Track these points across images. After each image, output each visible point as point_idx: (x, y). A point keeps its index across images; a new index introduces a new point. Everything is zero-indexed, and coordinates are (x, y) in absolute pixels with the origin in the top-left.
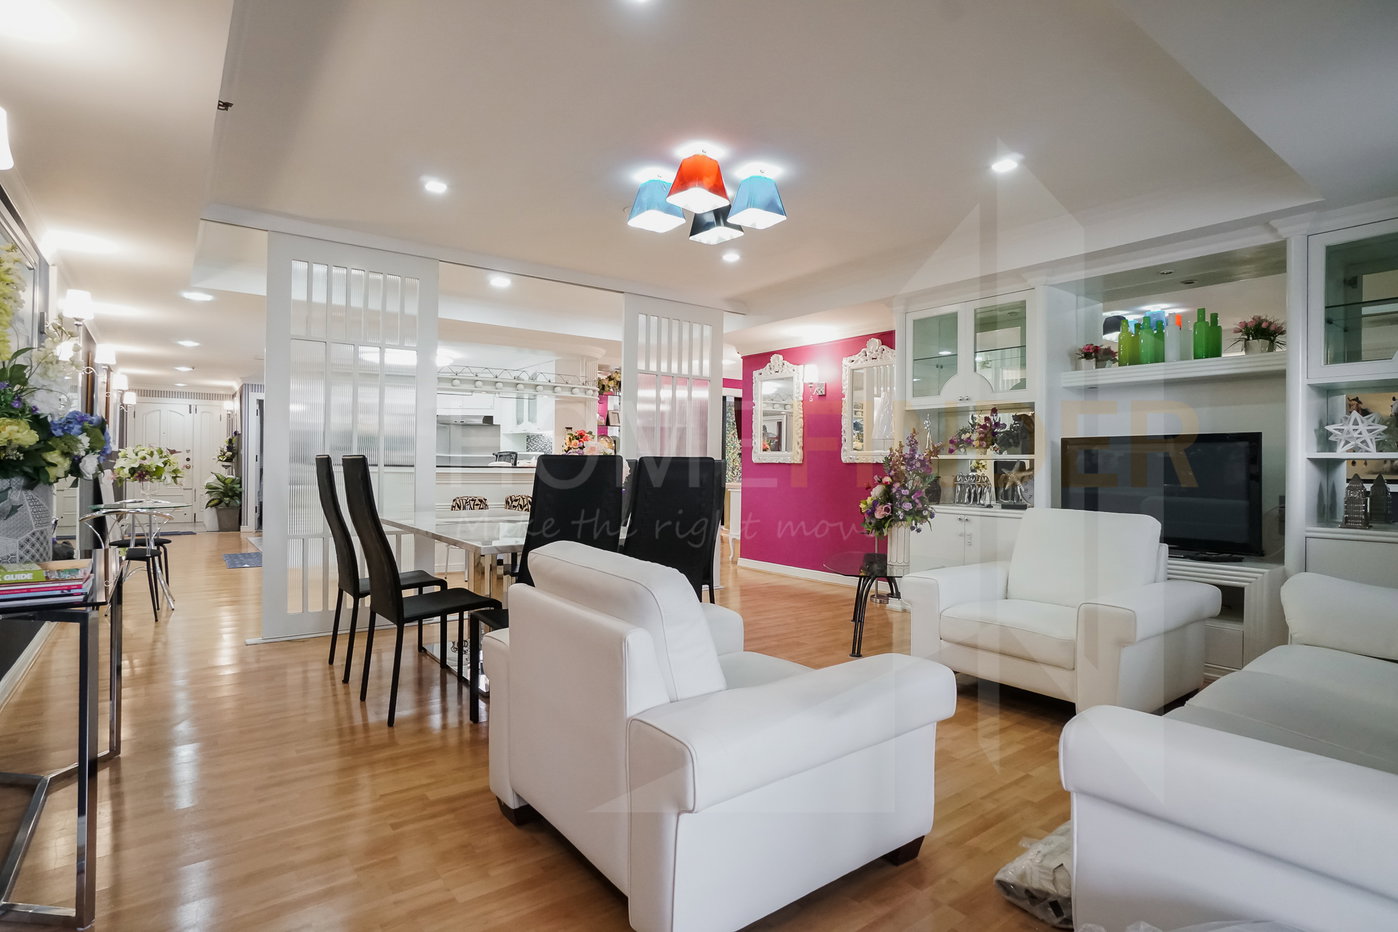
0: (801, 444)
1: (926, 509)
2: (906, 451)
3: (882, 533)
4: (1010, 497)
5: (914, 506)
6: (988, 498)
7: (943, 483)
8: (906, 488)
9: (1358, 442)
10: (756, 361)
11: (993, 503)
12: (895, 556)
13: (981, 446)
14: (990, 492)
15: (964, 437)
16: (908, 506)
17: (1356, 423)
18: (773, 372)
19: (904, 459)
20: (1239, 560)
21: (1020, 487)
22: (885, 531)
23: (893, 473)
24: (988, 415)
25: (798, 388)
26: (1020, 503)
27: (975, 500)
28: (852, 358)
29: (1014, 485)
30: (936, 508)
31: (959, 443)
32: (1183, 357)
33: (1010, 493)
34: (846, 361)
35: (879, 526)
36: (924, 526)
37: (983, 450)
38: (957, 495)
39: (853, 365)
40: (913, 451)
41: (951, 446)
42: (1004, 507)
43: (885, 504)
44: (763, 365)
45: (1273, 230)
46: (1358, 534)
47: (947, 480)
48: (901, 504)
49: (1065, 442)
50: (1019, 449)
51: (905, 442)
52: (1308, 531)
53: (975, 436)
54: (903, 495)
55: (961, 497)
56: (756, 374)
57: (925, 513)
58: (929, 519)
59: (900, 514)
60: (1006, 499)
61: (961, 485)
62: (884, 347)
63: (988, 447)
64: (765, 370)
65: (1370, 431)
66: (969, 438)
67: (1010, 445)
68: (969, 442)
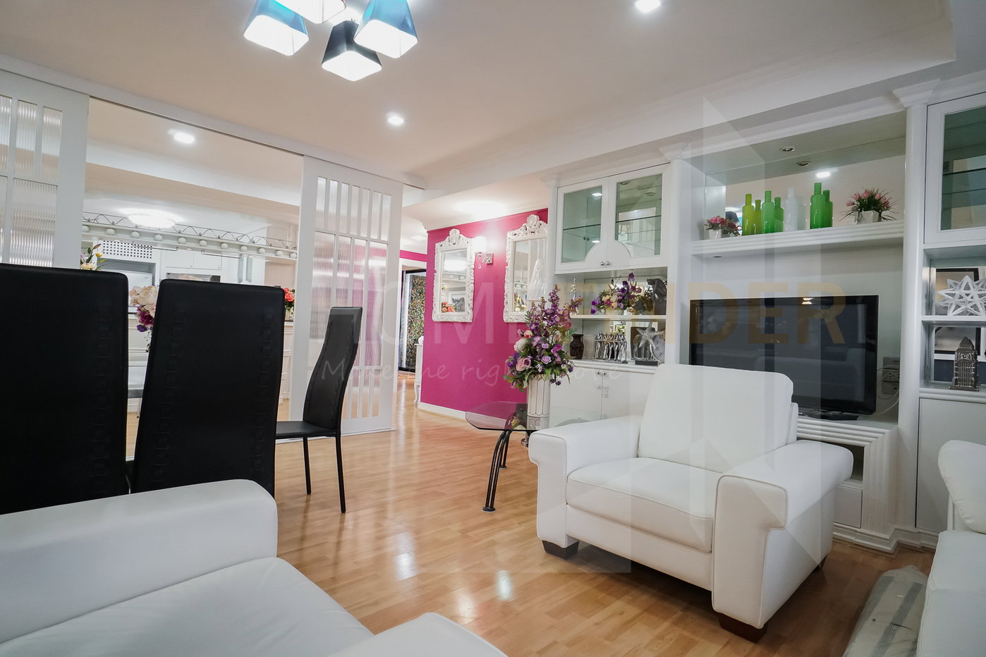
0: (471, 306)
1: (564, 363)
2: (548, 306)
3: (521, 385)
4: (643, 355)
5: (553, 360)
6: (624, 355)
7: (587, 342)
8: (546, 342)
9: (969, 306)
10: (438, 235)
11: (627, 360)
12: (534, 407)
13: (619, 307)
14: (625, 349)
15: (604, 299)
16: (547, 360)
17: (967, 288)
18: (451, 244)
19: (547, 314)
20: (854, 418)
21: (652, 344)
22: (525, 383)
23: (533, 327)
24: (626, 279)
25: (471, 258)
26: (651, 360)
27: (613, 357)
28: (515, 232)
29: (647, 344)
30: (575, 362)
31: (600, 304)
32: (801, 227)
33: (643, 351)
34: (510, 234)
35: (520, 378)
36: (563, 379)
37: (620, 311)
38: (597, 351)
39: (516, 238)
40: (555, 306)
41: (594, 308)
42: (638, 363)
43: (525, 356)
44: (443, 238)
45: (895, 100)
46: (972, 396)
47: (589, 338)
48: (541, 358)
49: (693, 303)
50: (653, 311)
51: (547, 298)
52: (921, 392)
53: (614, 298)
54: (542, 349)
55: (601, 353)
56: (437, 245)
57: (564, 367)
58: (568, 373)
59: (539, 367)
60: (640, 356)
61: (601, 342)
62: (541, 222)
63: (625, 308)
64: (445, 243)
65: (980, 296)
66: (609, 300)
67: (644, 309)
68: (609, 303)
